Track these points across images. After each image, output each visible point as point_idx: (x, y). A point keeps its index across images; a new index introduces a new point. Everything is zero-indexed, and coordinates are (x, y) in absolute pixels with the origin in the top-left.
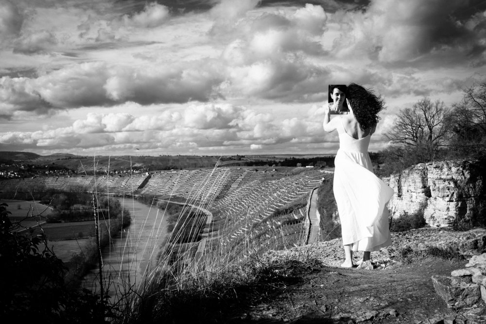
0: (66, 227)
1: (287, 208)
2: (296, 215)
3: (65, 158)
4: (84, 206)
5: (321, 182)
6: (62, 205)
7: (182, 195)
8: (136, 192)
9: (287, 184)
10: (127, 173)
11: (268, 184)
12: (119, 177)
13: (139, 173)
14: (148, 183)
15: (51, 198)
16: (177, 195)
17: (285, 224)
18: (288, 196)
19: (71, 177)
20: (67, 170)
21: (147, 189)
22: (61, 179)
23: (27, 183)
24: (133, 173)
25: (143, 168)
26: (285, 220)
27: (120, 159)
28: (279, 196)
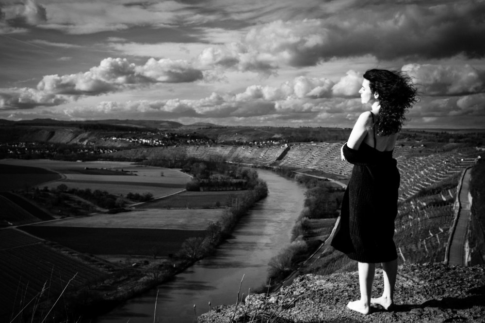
0: (204, 196)
1: (435, 188)
2: (444, 196)
3: (205, 127)
4: (222, 176)
5: (476, 160)
6: (201, 174)
7: (322, 169)
8: (274, 164)
9: (437, 162)
10: (266, 144)
11: (414, 161)
12: (258, 148)
13: (278, 145)
14: (287, 155)
15: (191, 166)
16: (316, 168)
17: (430, 205)
18: (436, 175)
19: (210, 146)
20: (208, 139)
21: (285, 161)
22: (202, 148)
23: (170, 152)
24: (272, 144)
25: (282, 139)
26: (431, 201)
27: (259, 130)
28: (426, 174)
